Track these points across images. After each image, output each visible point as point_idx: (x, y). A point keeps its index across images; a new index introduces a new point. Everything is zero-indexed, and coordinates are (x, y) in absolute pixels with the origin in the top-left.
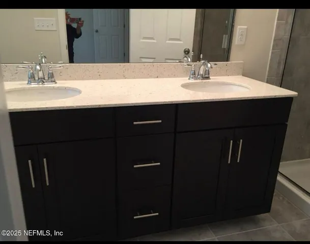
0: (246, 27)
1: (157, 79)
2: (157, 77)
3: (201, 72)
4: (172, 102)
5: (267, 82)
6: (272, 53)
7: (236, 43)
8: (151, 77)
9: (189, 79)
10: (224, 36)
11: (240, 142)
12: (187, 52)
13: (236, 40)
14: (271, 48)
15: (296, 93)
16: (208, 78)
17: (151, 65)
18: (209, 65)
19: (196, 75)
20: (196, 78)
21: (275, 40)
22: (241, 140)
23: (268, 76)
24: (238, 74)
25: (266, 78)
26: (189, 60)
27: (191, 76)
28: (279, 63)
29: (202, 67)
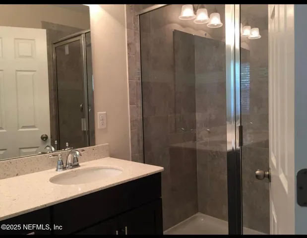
0: (105, 112)
1: (17, 177)
2: (17, 175)
3: (70, 161)
4: (45, 205)
5: (133, 160)
6: (131, 132)
7: (99, 127)
8: (8, 176)
9: (57, 170)
10: (82, 119)
11: (125, 230)
12: (44, 138)
13: (99, 124)
14: (130, 129)
15: (162, 168)
16: (77, 166)
17: (7, 162)
18: (78, 153)
19: (65, 165)
20: (64, 168)
21: (131, 121)
22: (126, 227)
23: (132, 154)
24: (106, 156)
25: (131, 155)
26: (53, 149)
27: (59, 167)
28: (138, 141)
29: (70, 155)
